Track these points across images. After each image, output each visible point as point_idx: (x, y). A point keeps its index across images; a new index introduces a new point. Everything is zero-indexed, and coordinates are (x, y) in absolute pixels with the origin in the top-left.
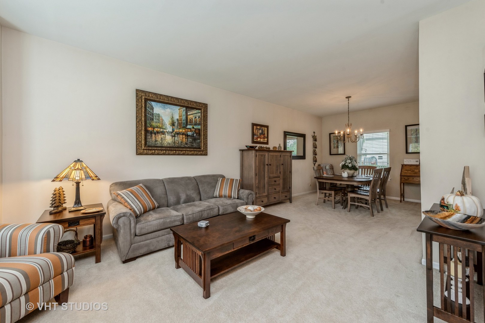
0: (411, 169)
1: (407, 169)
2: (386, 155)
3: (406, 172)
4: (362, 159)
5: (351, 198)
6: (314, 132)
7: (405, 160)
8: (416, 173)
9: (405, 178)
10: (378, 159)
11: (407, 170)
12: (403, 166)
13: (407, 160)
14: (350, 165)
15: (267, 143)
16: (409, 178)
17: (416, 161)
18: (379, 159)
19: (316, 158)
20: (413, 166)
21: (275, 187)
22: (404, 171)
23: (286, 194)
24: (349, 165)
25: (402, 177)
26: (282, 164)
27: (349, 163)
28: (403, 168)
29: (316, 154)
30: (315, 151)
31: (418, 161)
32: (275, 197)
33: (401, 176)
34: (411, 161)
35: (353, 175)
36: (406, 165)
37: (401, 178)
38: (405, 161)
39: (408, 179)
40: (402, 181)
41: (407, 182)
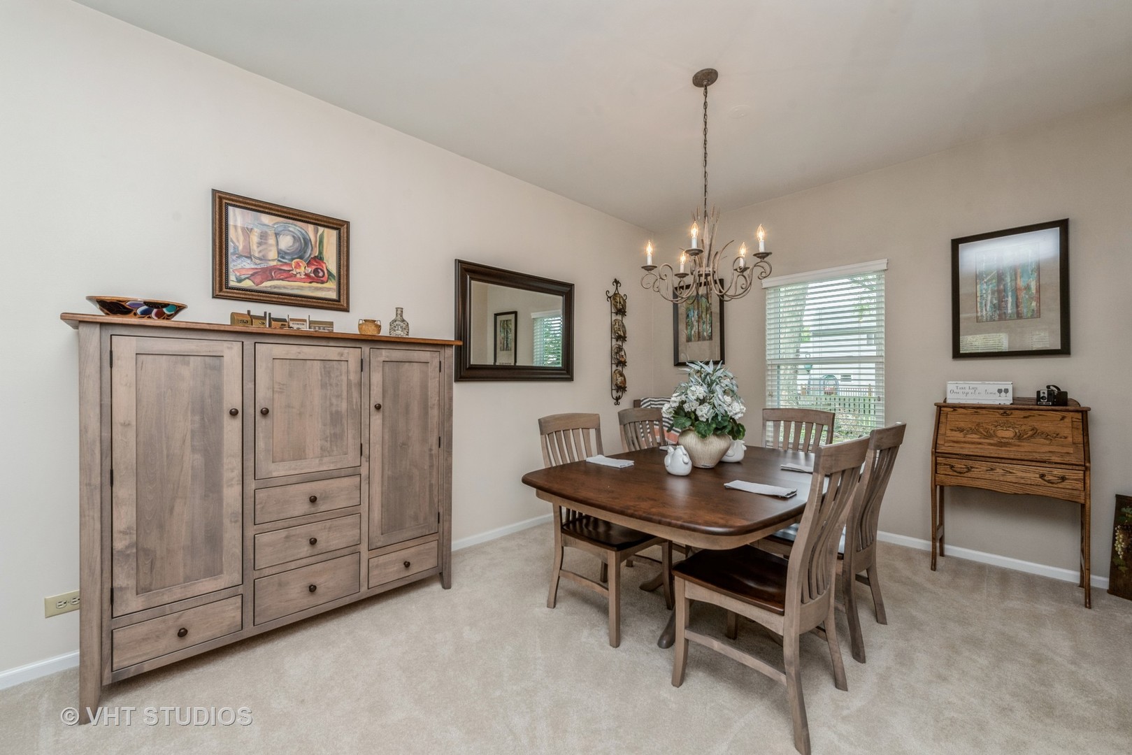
0: (978, 425)
1: (962, 425)
2: (873, 365)
3: (959, 436)
4: (799, 382)
5: (692, 603)
6: (616, 282)
7: (951, 386)
8: (1006, 444)
9: (952, 467)
10: (839, 382)
11: (961, 430)
12: (943, 410)
13: (961, 384)
14: (704, 412)
15: (340, 304)
16: (970, 463)
17: (1000, 391)
18: (843, 380)
19: (622, 375)
20: (984, 412)
21: (313, 530)
22: (949, 433)
23: (405, 554)
24: (699, 413)
25: (940, 460)
26: (378, 407)
27: (702, 402)
28: (943, 419)
29: (622, 363)
30: (620, 349)
31: (1006, 391)
32: (314, 581)
33: (936, 453)
34: (975, 389)
35: (726, 459)
36: (955, 407)
37: (936, 465)
38: (952, 392)
39: (969, 469)
40: (940, 478)
41: (963, 481)
